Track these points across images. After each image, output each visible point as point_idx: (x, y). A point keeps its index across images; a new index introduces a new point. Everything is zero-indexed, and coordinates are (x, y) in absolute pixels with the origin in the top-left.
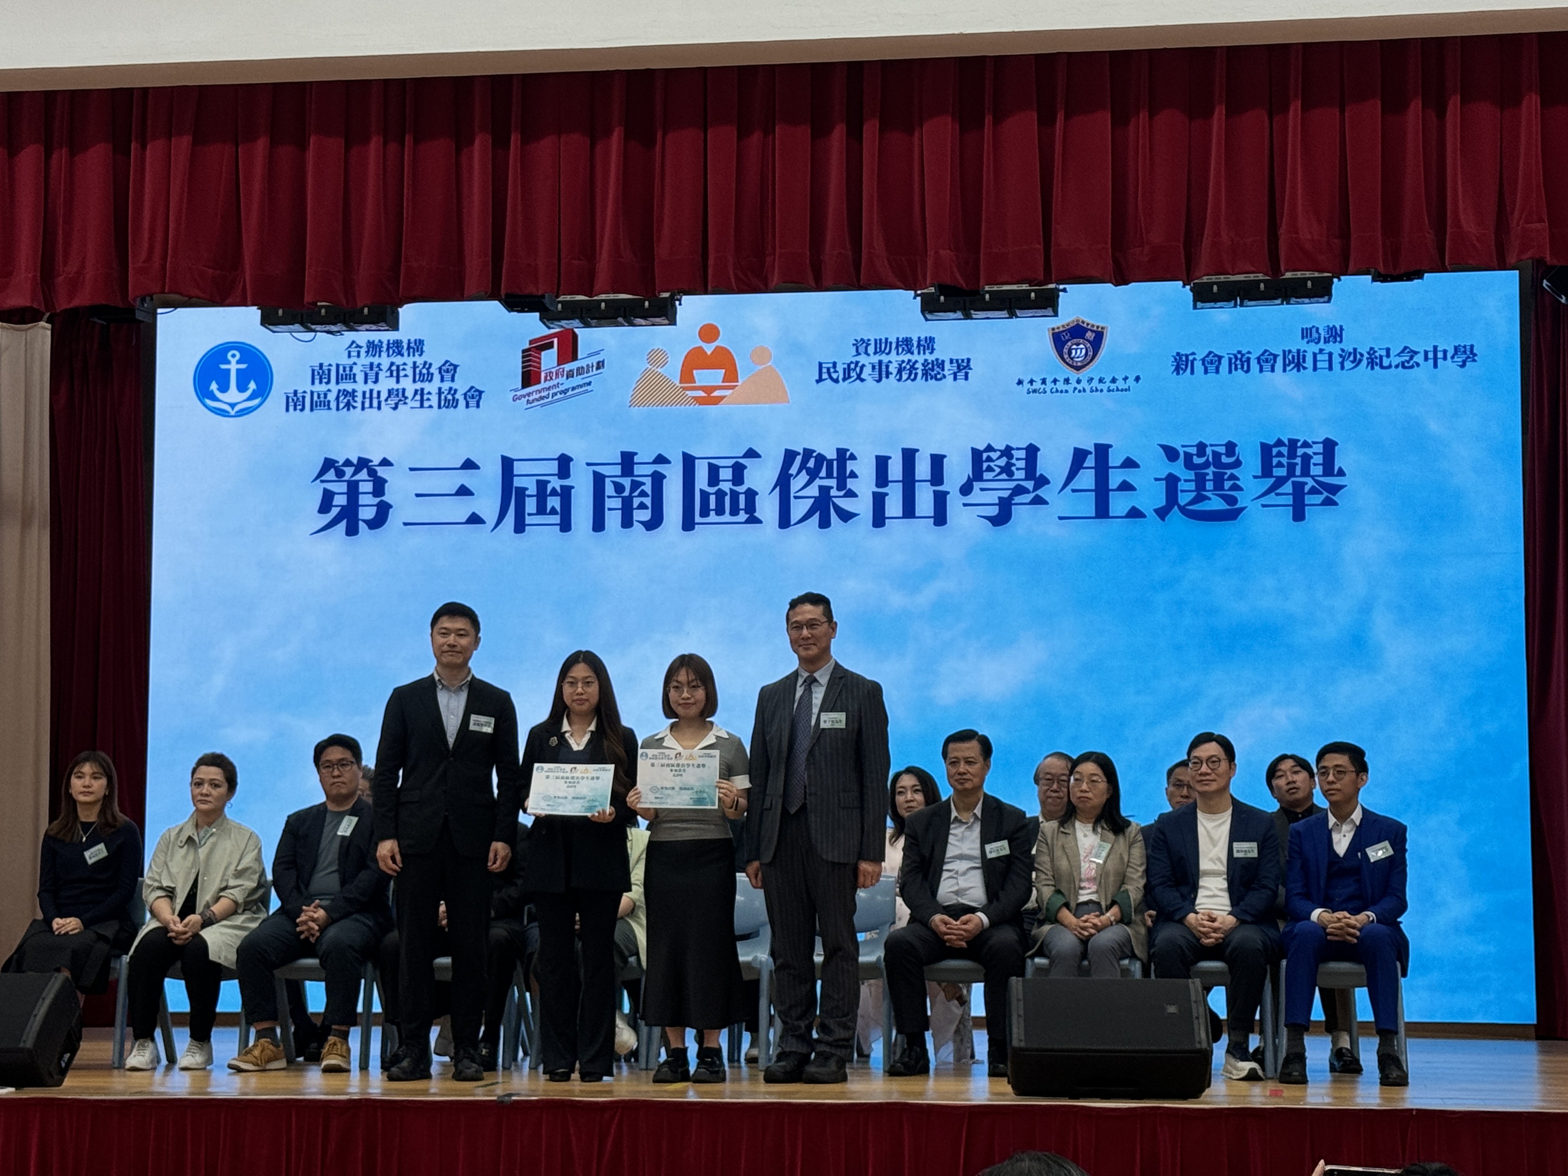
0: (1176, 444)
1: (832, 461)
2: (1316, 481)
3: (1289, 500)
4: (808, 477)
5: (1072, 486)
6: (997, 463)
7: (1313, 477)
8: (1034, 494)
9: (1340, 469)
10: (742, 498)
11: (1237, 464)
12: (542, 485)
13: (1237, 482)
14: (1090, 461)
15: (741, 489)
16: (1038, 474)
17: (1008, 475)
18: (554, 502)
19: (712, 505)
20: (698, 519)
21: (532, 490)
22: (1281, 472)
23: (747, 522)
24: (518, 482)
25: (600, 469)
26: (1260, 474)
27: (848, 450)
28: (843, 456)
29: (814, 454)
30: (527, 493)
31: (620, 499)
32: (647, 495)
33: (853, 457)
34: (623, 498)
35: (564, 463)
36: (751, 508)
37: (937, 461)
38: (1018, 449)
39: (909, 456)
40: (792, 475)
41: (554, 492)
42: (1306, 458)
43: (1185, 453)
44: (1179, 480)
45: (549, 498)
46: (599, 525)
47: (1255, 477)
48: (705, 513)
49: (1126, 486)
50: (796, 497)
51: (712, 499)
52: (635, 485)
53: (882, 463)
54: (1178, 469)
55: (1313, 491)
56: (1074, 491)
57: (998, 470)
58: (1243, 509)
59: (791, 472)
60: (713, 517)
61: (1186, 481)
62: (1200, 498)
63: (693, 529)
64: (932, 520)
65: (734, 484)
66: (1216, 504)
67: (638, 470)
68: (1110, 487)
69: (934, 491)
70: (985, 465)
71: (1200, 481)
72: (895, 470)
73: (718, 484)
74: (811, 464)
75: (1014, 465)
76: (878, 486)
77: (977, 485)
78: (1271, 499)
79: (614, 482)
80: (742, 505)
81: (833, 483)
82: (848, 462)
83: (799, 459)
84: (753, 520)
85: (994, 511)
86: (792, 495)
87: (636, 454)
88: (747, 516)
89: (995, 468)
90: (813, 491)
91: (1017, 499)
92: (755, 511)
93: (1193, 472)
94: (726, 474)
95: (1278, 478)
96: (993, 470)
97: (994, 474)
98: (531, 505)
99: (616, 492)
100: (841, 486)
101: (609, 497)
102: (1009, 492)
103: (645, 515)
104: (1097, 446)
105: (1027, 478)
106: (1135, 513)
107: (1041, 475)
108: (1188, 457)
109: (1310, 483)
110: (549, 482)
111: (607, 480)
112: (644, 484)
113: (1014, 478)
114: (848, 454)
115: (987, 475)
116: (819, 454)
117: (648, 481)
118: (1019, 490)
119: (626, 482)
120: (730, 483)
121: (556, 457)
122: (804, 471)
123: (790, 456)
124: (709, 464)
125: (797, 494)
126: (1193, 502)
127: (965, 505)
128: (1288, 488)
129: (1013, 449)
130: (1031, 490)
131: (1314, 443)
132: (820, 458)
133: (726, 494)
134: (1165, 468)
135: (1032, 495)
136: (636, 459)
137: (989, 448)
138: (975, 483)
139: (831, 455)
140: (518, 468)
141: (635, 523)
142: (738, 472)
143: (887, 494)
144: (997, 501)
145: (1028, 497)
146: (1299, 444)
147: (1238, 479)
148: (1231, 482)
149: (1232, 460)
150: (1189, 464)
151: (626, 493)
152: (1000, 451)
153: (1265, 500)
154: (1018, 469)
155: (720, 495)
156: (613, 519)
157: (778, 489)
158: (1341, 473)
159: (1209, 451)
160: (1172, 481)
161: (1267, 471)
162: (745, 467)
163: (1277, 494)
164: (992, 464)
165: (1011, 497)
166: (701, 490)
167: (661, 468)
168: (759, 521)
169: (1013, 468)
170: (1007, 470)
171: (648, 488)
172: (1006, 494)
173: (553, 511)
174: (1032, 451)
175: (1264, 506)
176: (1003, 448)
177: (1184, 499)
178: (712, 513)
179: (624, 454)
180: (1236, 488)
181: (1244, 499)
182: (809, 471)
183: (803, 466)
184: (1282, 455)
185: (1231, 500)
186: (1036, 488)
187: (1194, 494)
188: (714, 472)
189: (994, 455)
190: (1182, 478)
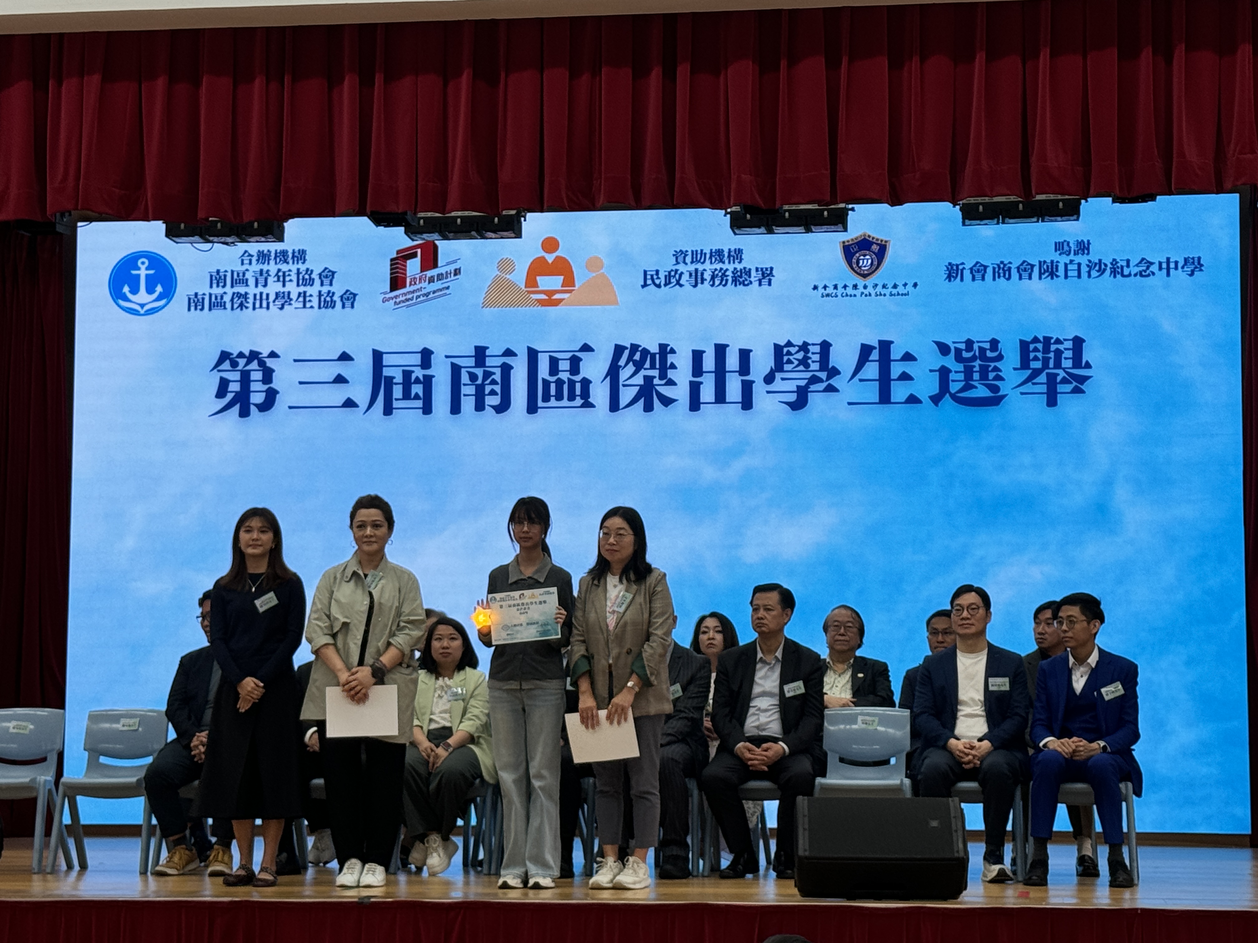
1: (655, 354)
2: (1067, 373)
3: (1044, 388)
4: (634, 368)
5: (860, 376)
7: (1064, 369)
8: (827, 383)
9: (1087, 362)
10: (578, 386)
11: (1000, 358)
12: (407, 375)
13: (999, 373)
14: (875, 355)
15: (577, 378)
16: (830, 366)
17: (805, 367)
18: (417, 389)
19: (553, 391)
20: (540, 403)
21: (399, 378)
22: (1037, 365)
23: (582, 406)
24: (386, 372)
25: (456, 361)
26: (1019, 366)
27: (669, 345)
28: (665, 350)
29: (640, 349)
30: (395, 381)
31: (474, 387)
32: (497, 383)
33: (673, 351)
34: (477, 386)
35: (426, 356)
36: (585, 394)
37: (745, 355)
38: (813, 344)
39: (721, 350)
40: (621, 366)
41: (417, 381)
42: (1058, 353)
43: (956, 349)
44: (950, 371)
45: (413, 386)
46: (455, 408)
47: (1015, 369)
48: (546, 398)
49: (905, 377)
50: (624, 386)
51: (553, 387)
52: (487, 375)
53: (698, 356)
54: (950, 362)
55: (1064, 381)
56: (861, 380)
57: (796, 362)
58: (1004, 396)
59: (620, 364)
60: (553, 402)
61: (956, 372)
62: (968, 387)
63: (536, 412)
64: (740, 405)
65: (571, 374)
66: (981, 392)
67: (489, 362)
68: (892, 377)
69: (742, 381)
70: (785, 358)
71: (968, 373)
72: (709, 363)
73: (557, 374)
74: (637, 357)
75: (810, 358)
76: (694, 376)
77: (778, 376)
78: (1028, 387)
79: (468, 372)
80: (578, 391)
81: (655, 373)
82: (669, 355)
83: (627, 353)
84: (587, 404)
85: (793, 397)
86: (621, 383)
87: (488, 348)
88: (583, 401)
89: (794, 361)
90: (639, 380)
91: (813, 388)
92: (589, 397)
93: (962, 365)
94: (564, 365)
95: (1034, 370)
96: (792, 363)
97: (793, 366)
98: (397, 392)
99: (471, 380)
100: (663, 375)
101: (465, 385)
102: (806, 381)
103: (495, 400)
104: (880, 342)
105: (821, 369)
106: (913, 400)
107: (833, 367)
108: (958, 351)
109: (1062, 374)
110: (413, 372)
111: (463, 371)
112: (494, 374)
113: (810, 369)
114: (669, 348)
115: (787, 367)
116: (644, 349)
117: (498, 371)
118: (814, 380)
119: (479, 372)
120: (568, 373)
121: (420, 350)
122: (631, 363)
123: (619, 350)
126: (961, 390)
127: (768, 392)
128: (1043, 378)
129: (809, 345)
130: (825, 379)
131: (1065, 340)
132: (645, 352)
133: (564, 382)
134: (939, 361)
135: (824, 385)
136: (488, 352)
137: (789, 344)
138: (777, 374)
139: (654, 349)
140: (387, 360)
141: (487, 407)
142: (575, 363)
143: (702, 383)
144: (795, 389)
145: (822, 386)
146: (1052, 341)
147: (1000, 371)
148: (994, 374)
149: (995, 354)
150: (959, 358)
151: (479, 381)
152: (798, 346)
153: (1023, 389)
154: (813, 362)
155: (559, 383)
156: (468, 404)
157: (609, 378)
158: (1088, 366)
159: (976, 346)
160: (944, 373)
161: (1025, 364)
162: (581, 360)
163: (1034, 384)
164: (791, 357)
165: (807, 386)
166: (543, 379)
167: (508, 360)
168: (592, 406)
169: (810, 361)
170: (804, 362)
171: (497, 377)
172: (803, 383)
173: (417, 397)
174: (825, 346)
175: (1022, 394)
176: (800, 343)
177: (954, 387)
178: (553, 399)
179: (477, 348)
180: (999, 378)
181: (1005, 388)
182: (635, 363)
183: (630, 359)
184: (1038, 351)
185: (995, 389)
186: (829, 378)
187: (963, 383)
188: (554, 363)
189: (793, 350)
190: (953, 370)
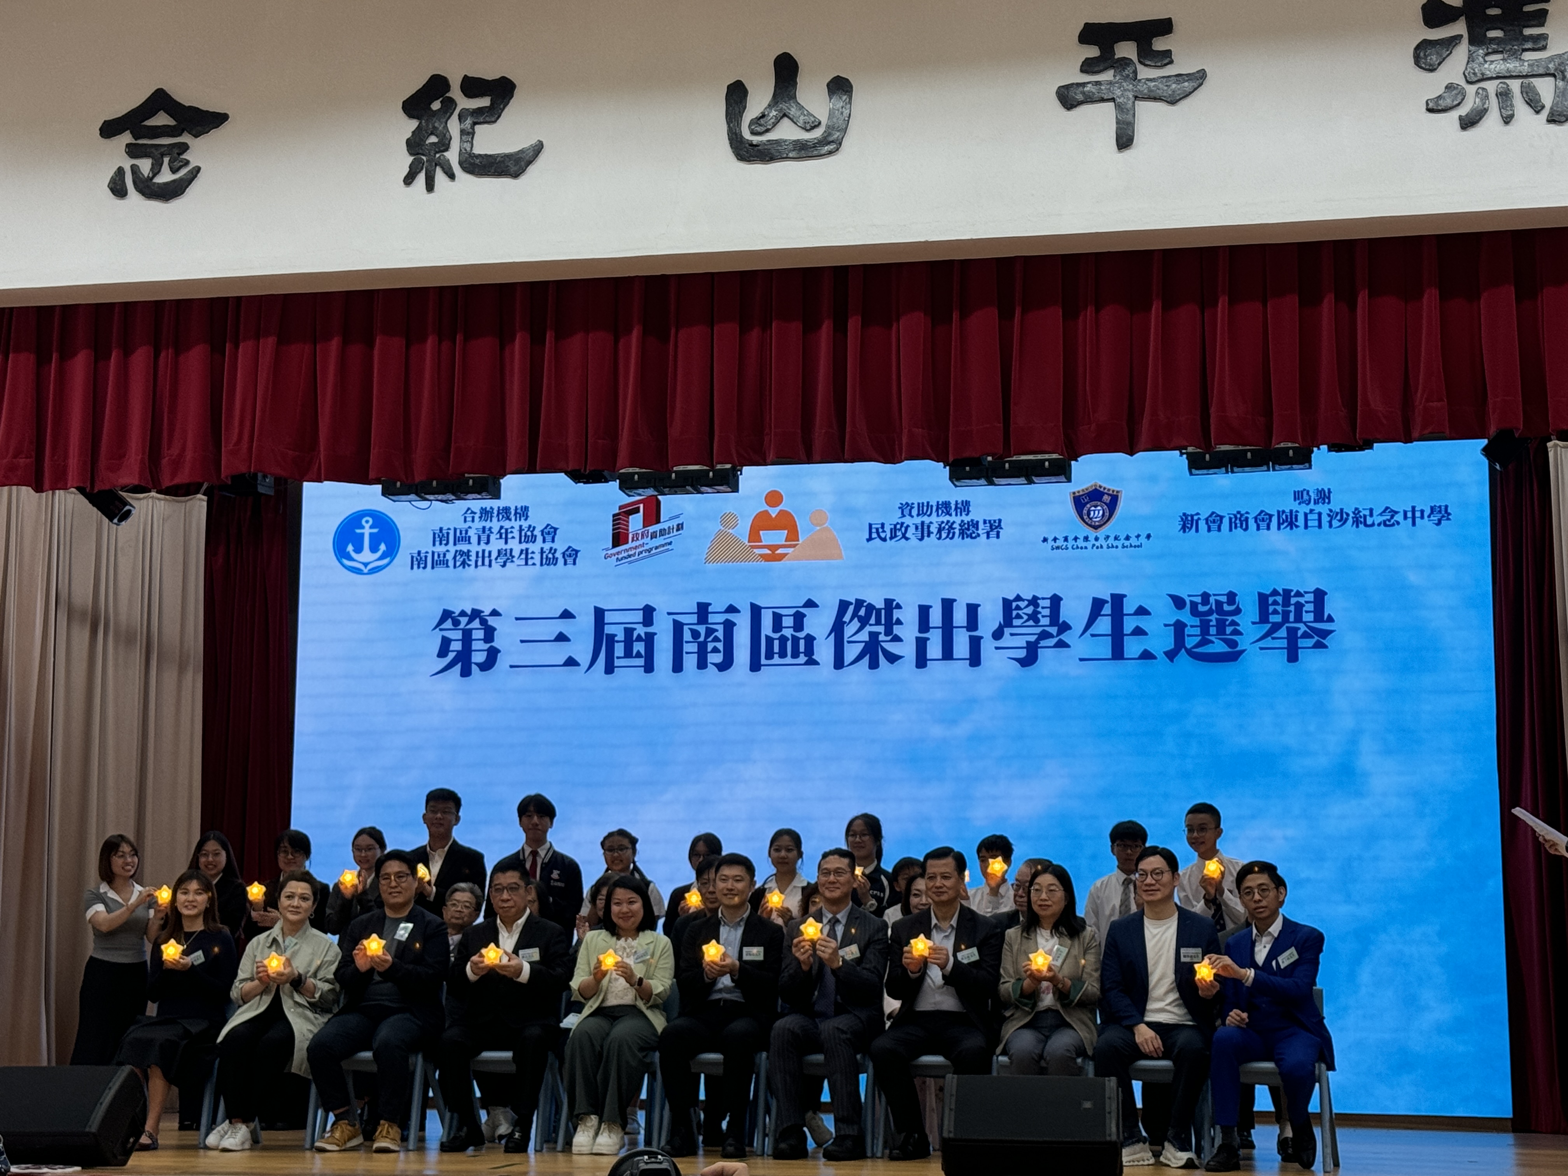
0: (1183, 594)
1: (880, 609)
2: (1308, 627)
3: (1284, 643)
4: (859, 625)
5: (1090, 631)
6: (1025, 611)
7: (1305, 623)
8: (1058, 638)
9: (1330, 616)
10: (802, 643)
11: (1238, 611)
12: (629, 632)
13: (1237, 628)
14: (1107, 609)
15: (801, 635)
16: (1061, 621)
17: (1034, 622)
18: (639, 647)
19: (776, 649)
20: (763, 661)
21: (621, 636)
22: (1277, 619)
23: (806, 663)
24: (608, 630)
25: (679, 618)
26: (1258, 620)
27: (894, 600)
28: (890, 605)
29: (865, 604)
30: (616, 639)
31: (696, 644)
32: (719, 641)
33: (898, 606)
34: (699, 643)
35: (648, 613)
36: (809, 651)
37: (972, 610)
38: (1043, 599)
39: (948, 605)
40: (845, 622)
41: (639, 638)
42: (1299, 607)
43: (1191, 602)
44: (1186, 625)
45: (635, 643)
46: (678, 666)
47: (1253, 623)
48: (770, 655)
49: (1139, 632)
50: (849, 642)
51: (776, 643)
52: (710, 632)
53: (924, 611)
54: (1185, 616)
55: (1306, 635)
56: (1093, 635)
57: (1026, 617)
58: (1243, 651)
59: (844, 620)
60: (776, 660)
61: (1192, 626)
62: (1204, 642)
63: (759, 669)
64: (968, 662)
65: (795, 631)
66: (1218, 647)
67: (712, 618)
68: (1125, 632)
69: (970, 636)
70: (1014, 613)
71: (1205, 627)
72: (936, 617)
73: (781, 631)
74: (862, 612)
75: (1040, 613)
76: (920, 631)
77: (1007, 631)
78: (1268, 642)
79: (690, 629)
80: (802, 648)
81: (881, 629)
82: (895, 611)
83: (851, 609)
84: (811, 662)
85: (1022, 654)
86: (846, 639)
87: (710, 604)
88: (806, 658)
89: (1023, 615)
90: (864, 636)
91: (1043, 643)
92: (813, 654)
93: (1198, 619)
94: (788, 622)
95: (1274, 624)
96: (1021, 618)
97: (1022, 621)
98: (619, 649)
99: (693, 637)
100: (889, 632)
101: (687, 642)
102: (1036, 636)
103: (718, 658)
104: (1112, 595)
105: (1051, 625)
106: (1147, 655)
107: (1064, 622)
108: (1194, 605)
109: (1303, 628)
110: (635, 629)
111: (686, 628)
112: (717, 631)
113: (1040, 624)
114: (895, 603)
115: (1016, 622)
116: (869, 604)
117: (720, 628)
118: (1044, 635)
119: (702, 629)
120: (792, 629)
121: (641, 607)
122: (856, 619)
123: (843, 606)
124: (774, 613)
125: (851, 639)
126: (1198, 645)
127: (997, 648)
128: (1283, 632)
129: (1039, 599)
130: (1055, 634)
131: (1306, 592)
132: (870, 608)
133: (788, 639)
134: (1175, 615)
135: (1056, 640)
136: (710, 609)
137: (1018, 598)
138: (1005, 629)
139: (880, 604)
140: (609, 617)
141: (709, 665)
142: (799, 620)
143: (928, 639)
144: (1025, 645)
145: (1053, 641)
146: (1292, 594)
147: (1238, 625)
148: (1232, 628)
149: (1232, 608)
150: (1194, 611)
151: (702, 639)
152: (1027, 600)
153: (1262, 644)
154: (1043, 616)
155: (783, 640)
156: (690, 661)
157: (833, 634)
158: (1330, 619)
159: (1212, 600)
160: (1179, 628)
161: (1264, 617)
162: (804, 615)
163: (1273, 638)
164: (1020, 612)
165: (1037, 641)
166: (767, 637)
167: (731, 617)
168: (816, 663)
169: (1039, 616)
170: (1034, 617)
171: (720, 634)
172: (1033, 638)
173: (639, 655)
174: (1056, 601)
175: (1261, 649)
176: (1030, 598)
177: (1190, 642)
178: (776, 656)
179: (699, 604)
180: (1237, 632)
181: (1243, 643)
182: (860, 619)
183: (855, 615)
184: (1278, 604)
185: (1233, 644)
186: (1060, 632)
187: (1200, 638)
188: (777, 620)
189: (1022, 604)
190: (1189, 624)
